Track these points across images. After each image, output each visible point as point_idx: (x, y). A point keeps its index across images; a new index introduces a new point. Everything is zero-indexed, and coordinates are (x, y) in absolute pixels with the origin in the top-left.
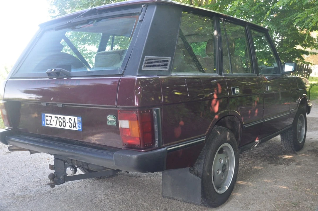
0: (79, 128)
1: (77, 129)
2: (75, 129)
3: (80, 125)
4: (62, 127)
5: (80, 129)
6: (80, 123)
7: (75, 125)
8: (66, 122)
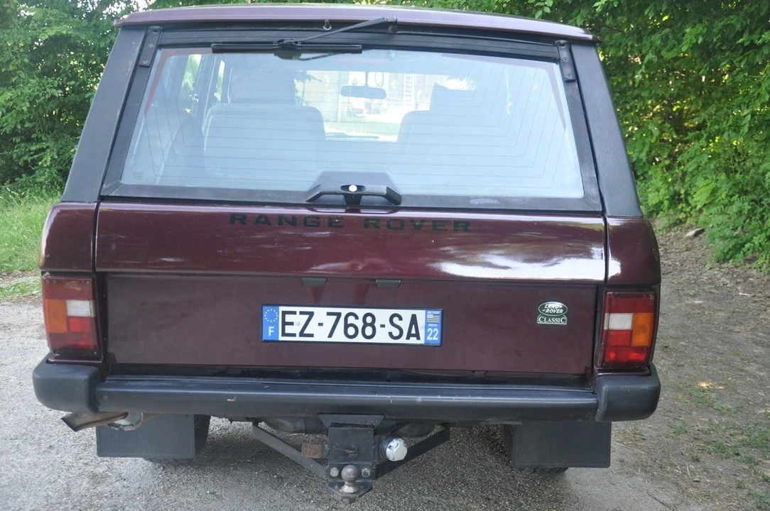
0: (429, 338)
1: (422, 341)
2: (413, 341)
3: (436, 329)
4: (360, 339)
5: (437, 339)
6: (436, 325)
7: (413, 332)
8: (377, 325)
